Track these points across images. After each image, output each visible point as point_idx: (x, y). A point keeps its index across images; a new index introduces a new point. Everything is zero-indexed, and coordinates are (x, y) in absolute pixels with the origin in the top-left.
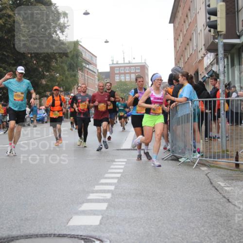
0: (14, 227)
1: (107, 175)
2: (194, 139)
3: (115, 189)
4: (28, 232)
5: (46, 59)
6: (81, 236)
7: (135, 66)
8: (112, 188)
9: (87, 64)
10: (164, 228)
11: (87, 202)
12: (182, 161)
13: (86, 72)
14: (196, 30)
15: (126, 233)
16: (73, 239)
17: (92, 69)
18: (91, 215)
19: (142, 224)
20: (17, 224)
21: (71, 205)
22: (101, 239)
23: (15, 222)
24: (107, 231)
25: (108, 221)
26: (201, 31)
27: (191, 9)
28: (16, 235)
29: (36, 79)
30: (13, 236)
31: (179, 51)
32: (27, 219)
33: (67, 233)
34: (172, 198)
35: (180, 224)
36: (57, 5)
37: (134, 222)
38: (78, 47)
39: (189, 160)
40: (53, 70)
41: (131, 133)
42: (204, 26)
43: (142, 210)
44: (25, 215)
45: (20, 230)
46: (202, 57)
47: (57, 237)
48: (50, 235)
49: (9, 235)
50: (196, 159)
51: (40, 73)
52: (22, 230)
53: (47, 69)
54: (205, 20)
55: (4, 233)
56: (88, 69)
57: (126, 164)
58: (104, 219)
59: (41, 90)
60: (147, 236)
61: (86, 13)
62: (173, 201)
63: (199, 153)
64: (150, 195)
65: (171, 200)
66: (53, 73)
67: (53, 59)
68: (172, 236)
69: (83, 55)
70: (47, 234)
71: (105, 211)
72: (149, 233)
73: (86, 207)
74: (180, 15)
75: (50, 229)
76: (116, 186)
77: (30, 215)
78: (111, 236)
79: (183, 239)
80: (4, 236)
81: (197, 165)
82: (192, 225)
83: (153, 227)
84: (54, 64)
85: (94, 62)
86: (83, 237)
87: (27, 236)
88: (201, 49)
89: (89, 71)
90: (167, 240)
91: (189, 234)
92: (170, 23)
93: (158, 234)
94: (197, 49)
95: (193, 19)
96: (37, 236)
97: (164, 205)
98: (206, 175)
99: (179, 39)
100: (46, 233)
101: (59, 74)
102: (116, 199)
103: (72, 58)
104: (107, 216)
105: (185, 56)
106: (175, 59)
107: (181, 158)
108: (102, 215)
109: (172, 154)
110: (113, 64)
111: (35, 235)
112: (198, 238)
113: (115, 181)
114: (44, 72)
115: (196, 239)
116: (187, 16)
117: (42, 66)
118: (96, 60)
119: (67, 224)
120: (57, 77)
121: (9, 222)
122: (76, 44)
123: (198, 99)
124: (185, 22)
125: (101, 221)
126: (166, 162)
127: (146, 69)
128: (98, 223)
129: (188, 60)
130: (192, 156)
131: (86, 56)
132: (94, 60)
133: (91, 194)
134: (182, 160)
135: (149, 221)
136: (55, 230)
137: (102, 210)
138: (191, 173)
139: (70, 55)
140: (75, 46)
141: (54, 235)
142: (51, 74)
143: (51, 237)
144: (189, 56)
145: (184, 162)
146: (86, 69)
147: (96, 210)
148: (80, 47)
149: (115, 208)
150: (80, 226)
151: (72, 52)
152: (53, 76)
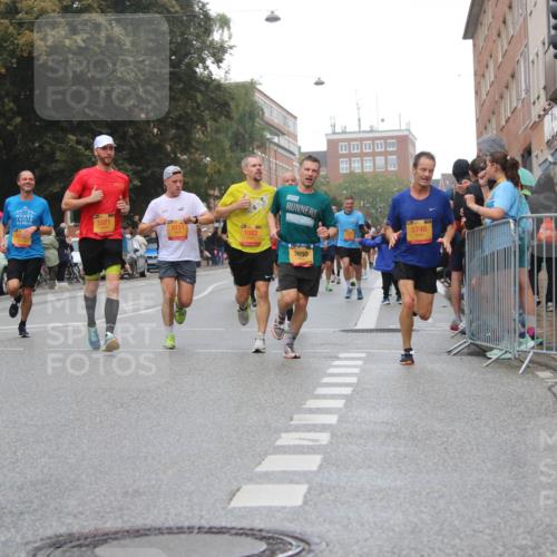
0: (108, 510)
1: (320, 391)
2: (522, 306)
3: (338, 421)
4: (139, 523)
5: (181, 123)
6: (261, 530)
7: (385, 138)
8: (332, 419)
9: (276, 135)
10: (452, 513)
11: (275, 454)
12: (494, 357)
13: (273, 153)
14: (525, 54)
15: (362, 525)
16: (243, 537)
17: (287, 147)
18: (283, 483)
19: (400, 505)
20: (115, 504)
21: (239, 460)
22: (305, 538)
23: (112, 498)
24: (321, 519)
25: (322, 497)
26: (537, 55)
27: (515, 5)
28: (113, 530)
30: (107, 531)
31: (487, 103)
32: (137, 493)
33: (229, 525)
34: (469, 442)
35: (489, 504)
38: (253, 96)
39: (508, 356)
40: (197, 150)
41: (374, 292)
42: (544, 44)
43: (400, 472)
45: (121, 517)
46: (539, 116)
47: (207, 532)
48: (189, 528)
49: (96, 529)
50: (527, 352)
51: (167, 155)
52: (126, 518)
53: (183, 145)
54: (546, 31)
55: (85, 524)
56: (278, 146)
57: (365, 364)
58: (312, 492)
60: (413, 532)
61: (273, 19)
62: (472, 449)
63: (533, 338)
64: (419, 437)
65: (468, 448)
66: (197, 156)
67: (197, 122)
68: (469, 532)
69: (267, 114)
70: (182, 528)
71: (316, 473)
72: (416, 525)
73: (272, 463)
74: (487, 19)
75: (190, 515)
76: (340, 417)
77: (144, 484)
78: (328, 531)
79: (494, 539)
80: (87, 531)
81: (528, 366)
82: (516, 507)
83: (425, 510)
84: (199, 135)
85: (291, 129)
86: (264, 534)
87: (138, 531)
88: (538, 98)
89: (280, 150)
90: (458, 541)
91: (508, 528)
92: (465, 37)
93: (437, 528)
94: (529, 98)
95: (518, 29)
96: (160, 531)
97: (451, 458)
98: (550, 389)
99: (487, 75)
100: (179, 525)
101: (212, 157)
102: (342, 446)
103: (241, 121)
104: (321, 485)
105: (499, 114)
106: (477, 120)
107: (491, 349)
108: (308, 482)
109: (470, 341)
110: (334, 133)
111: (155, 529)
112: (529, 537)
113: (340, 404)
114: (175, 154)
115: (525, 539)
116: (504, 22)
117: (172, 139)
118: (295, 124)
119: (229, 503)
120: (206, 166)
121: (98, 500)
122: (249, 88)
123: (529, 214)
124: (499, 35)
125: (305, 496)
126: (457, 358)
127: (410, 145)
128: (299, 502)
129: (507, 121)
130: (516, 344)
131: (271, 115)
132: (291, 124)
133: (283, 435)
134: (494, 355)
136: (202, 517)
137: (310, 472)
138: (516, 384)
139: (235, 115)
140: (246, 94)
141: (199, 528)
142: (192, 157)
143: (192, 532)
144: (509, 115)
145: (498, 359)
146: (272, 146)
147: (295, 473)
148: (257, 94)
149: (338, 466)
150: (257, 509)
151: (241, 108)
152: (197, 163)
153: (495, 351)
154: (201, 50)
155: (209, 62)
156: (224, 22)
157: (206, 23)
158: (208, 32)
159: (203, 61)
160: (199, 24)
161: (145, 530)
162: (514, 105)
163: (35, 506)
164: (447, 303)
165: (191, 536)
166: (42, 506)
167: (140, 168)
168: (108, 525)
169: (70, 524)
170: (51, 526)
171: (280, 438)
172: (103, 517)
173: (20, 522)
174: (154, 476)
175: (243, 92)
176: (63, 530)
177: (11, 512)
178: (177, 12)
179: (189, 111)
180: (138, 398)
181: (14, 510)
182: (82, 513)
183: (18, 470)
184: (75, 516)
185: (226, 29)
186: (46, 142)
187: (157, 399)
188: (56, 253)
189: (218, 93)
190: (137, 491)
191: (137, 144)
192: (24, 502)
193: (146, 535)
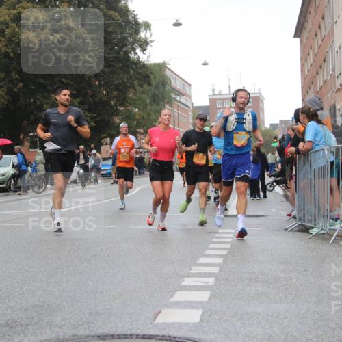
0: (80, 324)
1: (207, 252)
3: (220, 271)
5: (121, 88)
6: (175, 337)
8: (216, 270)
9: (178, 95)
11: (181, 290)
12: (314, 233)
13: (176, 107)
14: (332, 47)
17: (184, 102)
18: (187, 308)
19: (260, 323)
20: (84, 320)
21: (159, 294)
23: (82, 316)
24: (211, 331)
25: (212, 317)
26: (340, 48)
27: (326, 17)
29: (106, 116)
31: (308, 77)
32: (98, 313)
33: (155, 334)
34: (301, 285)
36: (135, 13)
37: (248, 319)
38: (165, 71)
39: (323, 232)
40: (130, 104)
43: (259, 302)
44: (96, 306)
45: (89, 328)
46: (341, 85)
47: (142, 338)
48: (130, 335)
50: (335, 230)
51: (112, 107)
55: (67, 332)
56: (179, 102)
57: (234, 236)
58: (205, 314)
59: (113, 132)
61: (177, 24)
64: (270, 281)
66: (130, 108)
67: (130, 87)
69: (173, 83)
70: (126, 335)
71: (207, 303)
73: (180, 296)
74: (309, 25)
75: (131, 327)
76: (221, 268)
77: (102, 308)
78: (216, 338)
80: (67, 337)
81: (335, 239)
83: (276, 326)
84: (131, 95)
85: (188, 92)
86: (177, 339)
88: (340, 74)
89: (180, 105)
92: (295, 36)
94: (334, 74)
95: (328, 31)
96: (113, 337)
97: (290, 294)
99: (308, 60)
100: (124, 333)
101: (139, 109)
102: (222, 286)
103: (157, 87)
105: (316, 84)
106: (302, 88)
107: (312, 228)
108: (203, 308)
109: (299, 223)
110: (214, 95)
111: (110, 336)
113: (220, 260)
114: (116, 107)
116: (319, 27)
118: (190, 89)
119: (155, 320)
120: (135, 113)
121: (74, 317)
122: (162, 66)
124: (316, 35)
125: (201, 317)
126: (291, 233)
127: (260, 102)
128: (197, 320)
129: (320, 89)
130: (328, 225)
131: (176, 84)
132: (188, 90)
133: (186, 279)
134: (314, 231)
135: (270, 318)
136: (138, 329)
137: (203, 302)
139: (154, 83)
140: (160, 70)
141: (137, 335)
142: (127, 109)
143: (132, 338)
144: (322, 84)
145: (317, 234)
146: (175, 102)
147: (195, 302)
148: (167, 70)
149: (220, 298)
150: (172, 324)
151: (157, 79)
152: (130, 112)
153: (315, 229)
154: (133, 43)
155: (138, 50)
156: (147, 26)
157: (136, 27)
158: (137, 32)
159: (134, 50)
160: (132, 27)
161: (103, 336)
162: (325, 78)
163: (35, 321)
164: (284, 199)
165: (132, 340)
166: (40, 320)
167: (95, 115)
168: (81, 332)
169: (57, 332)
170: (46, 333)
171: (184, 281)
172: (77, 328)
173: (26, 331)
174: (107, 303)
175: (159, 69)
176: (53, 336)
177: (20, 324)
178: (118, 20)
179: (125, 80)
180: (95, 255)
181: (22, 323)
182: (64, 325)
183: (24, 298)
184: (60, 327)
185: (148, 30)
186: (38, 99)
187: (108, 256)
188: (44, 166)
189: (143, 69)
190: (97, 312)
191: (93, 100)
192: (29, 318)
193: (104, 339)
